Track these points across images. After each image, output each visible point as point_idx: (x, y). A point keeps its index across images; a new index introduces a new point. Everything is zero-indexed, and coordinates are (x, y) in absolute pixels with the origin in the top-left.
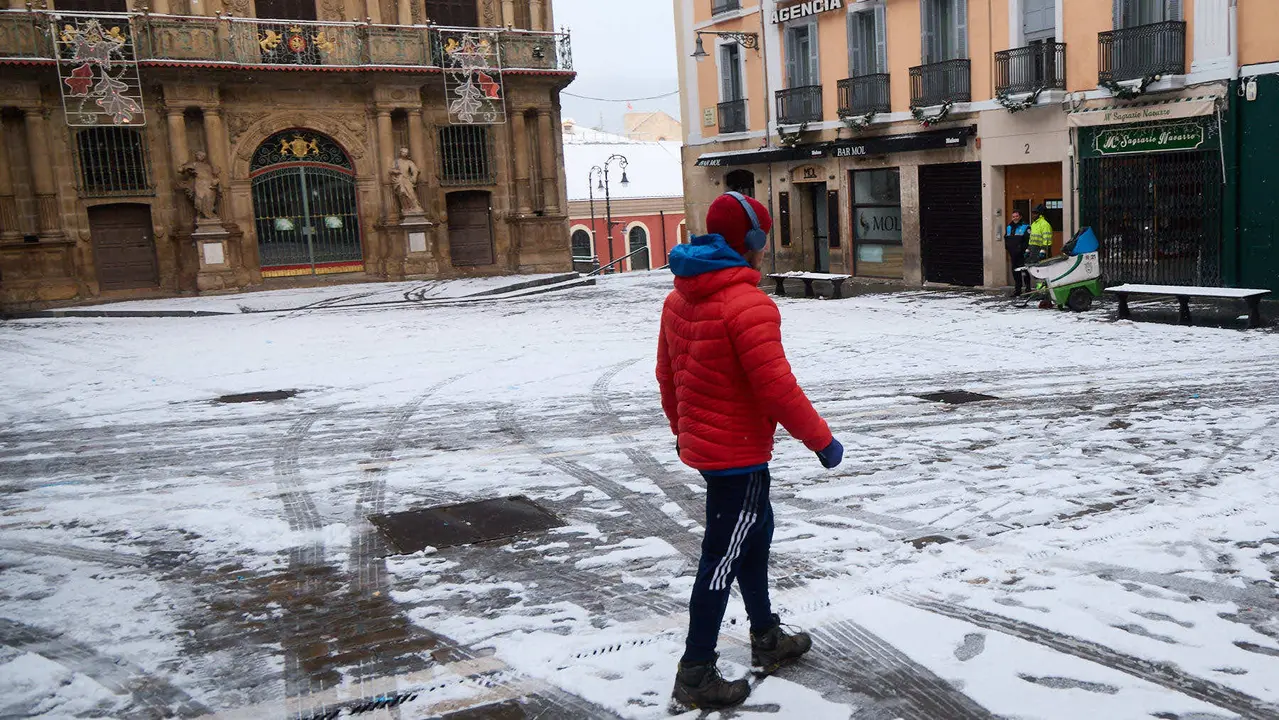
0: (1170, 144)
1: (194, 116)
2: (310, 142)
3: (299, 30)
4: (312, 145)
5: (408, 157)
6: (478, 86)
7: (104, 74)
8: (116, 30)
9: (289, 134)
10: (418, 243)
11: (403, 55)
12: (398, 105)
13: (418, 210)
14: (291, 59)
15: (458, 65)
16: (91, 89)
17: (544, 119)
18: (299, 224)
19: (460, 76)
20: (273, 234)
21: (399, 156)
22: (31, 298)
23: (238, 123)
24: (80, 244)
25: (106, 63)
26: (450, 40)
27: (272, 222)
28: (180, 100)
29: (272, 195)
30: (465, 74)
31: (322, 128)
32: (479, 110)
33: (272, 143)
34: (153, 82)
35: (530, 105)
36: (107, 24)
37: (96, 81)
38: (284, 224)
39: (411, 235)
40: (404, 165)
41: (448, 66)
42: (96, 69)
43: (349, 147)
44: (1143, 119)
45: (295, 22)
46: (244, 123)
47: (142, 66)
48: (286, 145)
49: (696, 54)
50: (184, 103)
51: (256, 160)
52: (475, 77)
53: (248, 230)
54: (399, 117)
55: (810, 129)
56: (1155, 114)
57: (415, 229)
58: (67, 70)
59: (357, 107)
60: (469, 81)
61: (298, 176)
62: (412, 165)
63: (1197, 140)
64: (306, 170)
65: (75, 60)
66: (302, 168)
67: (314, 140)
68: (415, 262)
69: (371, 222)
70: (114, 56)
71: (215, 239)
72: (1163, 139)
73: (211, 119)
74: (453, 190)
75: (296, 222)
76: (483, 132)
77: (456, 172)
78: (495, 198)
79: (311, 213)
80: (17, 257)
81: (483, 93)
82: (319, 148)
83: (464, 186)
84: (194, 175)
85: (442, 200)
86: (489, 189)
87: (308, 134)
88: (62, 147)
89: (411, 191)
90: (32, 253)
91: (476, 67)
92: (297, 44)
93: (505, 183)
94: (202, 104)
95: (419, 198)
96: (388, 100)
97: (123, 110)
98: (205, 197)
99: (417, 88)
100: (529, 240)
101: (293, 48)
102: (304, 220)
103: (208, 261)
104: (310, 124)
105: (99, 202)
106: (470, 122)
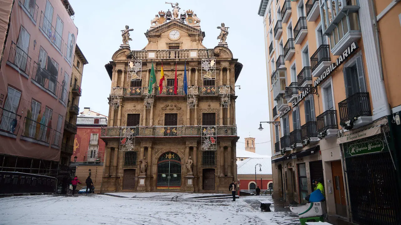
0: (373, 150)
1: (146, 149)
2: (172, 155)
3: (169, 128)
4: (173, 156)
5: (191, 159)
6: (210, 140)
7: (128, 139)
8: (133, 130)
9: (168, 153)
10: (190, 182)
11: (194, 133)
12: (191, 146)
13: (191, 173)
14: (167, 135)
15: (205, 135)
16: (125, 143)
17: (229, 149)
18: (167, 176)
19: (206, 138)
20: (161, 177)
21: (189, 159)
22: (106, 190)
23: (156, 150)
24: (121, 178)
25: (129, 137)
26: (204, 129)
27: (161, 175)
28: (144, 145)
29: (162, 168)
30: (207, 137)
31: (175, 152)
32: (209, 147)
33: (163, 156)
34: (138, 141)
35: (225, 145)
36: (131, 129)
37: (126, 141)
38: (164, 175)
39: (188, 180)
40: (190, 161)
41: (203, 135)
42: (127, 138)
43: (180, 156)
44: (358, 138)
45: (169, 126)
46: (158, 150)
47: (136, 138)
48: (167, 156)
49: (259, 129)
50: (144, 146)
51: (160, 159)
52: (209, 138)
53: (155, 176)
54: (191, 149)
55: (287, 150)
56: (361, 135)
57: (190, 178)
58: (122, 139)
59: (183, 146)
60: (208, 139)
61: (169, 163)
62: (192, 161)
63: (382, 147)
64: (171, 162)
65: (124, 137)
66: (170, 161)
67: (173, 155)
68: (188, 187)
69: (183, 176)
70: (131, 136)
71: (143, 178)
72: (370, 147)
73: (150, 149)
74: (204, 168)
75: (166, 175)
76: (214, 152)
77: (207, 163)
78: (216, 171)
79: (170, 173)
80: (106, 180)
81: (211, 142)
82: (174, 157)
83: (208, 167)
84: (142, 162)
85: (201, 170)
86: (214, 168)
87: (172, 153)
88: (122, 155)
89: (190, 168)
90: (109, 179)
91: (210, 135)
92: (169, 131)
93: (219, 167)
94: (147, 146)
95: (192, 170)
96: (188, 144)
97: (130, 147)
98: (143, 168)
99: (196, 141)
100: (222, 183)
101: (167, 132)
102: (168, 175)
103: (141, 184)
104: (172, 151)
105: (126, 168)
106: (207, 150)
